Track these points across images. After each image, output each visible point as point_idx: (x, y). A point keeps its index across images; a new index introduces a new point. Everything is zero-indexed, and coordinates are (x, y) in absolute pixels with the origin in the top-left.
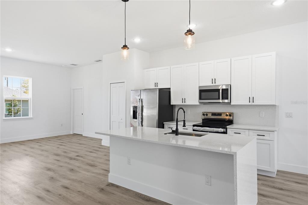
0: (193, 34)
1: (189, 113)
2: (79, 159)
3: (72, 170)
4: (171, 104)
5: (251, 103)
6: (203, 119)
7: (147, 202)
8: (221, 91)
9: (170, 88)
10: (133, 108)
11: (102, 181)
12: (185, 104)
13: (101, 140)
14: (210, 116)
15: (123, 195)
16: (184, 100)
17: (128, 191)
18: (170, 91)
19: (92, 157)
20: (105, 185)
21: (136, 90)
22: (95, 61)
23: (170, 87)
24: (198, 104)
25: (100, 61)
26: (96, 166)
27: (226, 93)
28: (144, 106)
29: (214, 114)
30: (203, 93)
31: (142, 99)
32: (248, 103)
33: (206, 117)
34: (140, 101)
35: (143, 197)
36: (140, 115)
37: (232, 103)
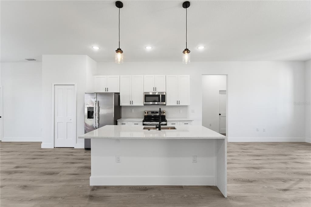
0: (189, 52)
1: (133, 112)
2: (25, 171)
3: (25, 187)
4: (120, 105)
5: (178, 105)
6: (145, 116)
7: (146, 191)
8: (161, 96)
10: (88, 109)
11: (81, 187)
12: (132, 105)
13: (41, 142)
14: (150, 114)
15: (120, 194)
16: (131, 102)
17: (120, 188)
18: (120, 95)
19: (40, 164)
20: (90, 190)
21: (92, 94)
22: (25, 59)
23: (119, 92)
24: (143, 105)
25: (34, 60)
26: (58, 173)
27: (164, 98)
28: (101, 107)
29: (153, 112)
30: (146, 97)
31: (98, 101)
33: (146, 114)
34: (96, 103)
35: (138, 188)
36: (97, 114)
37: (167, 105)
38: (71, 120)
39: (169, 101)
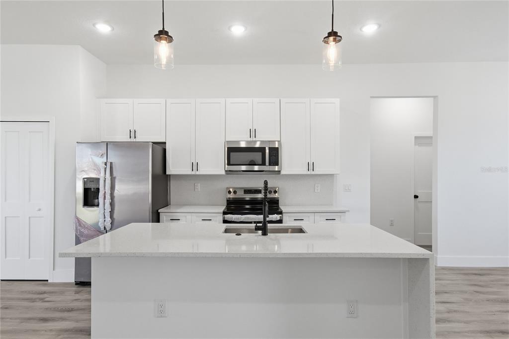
0: (340, 41)
1: (199, 190)
4: (167, 174)
5: (311, 172)
6: (228, 201)
8: (267, 151)
9: (165, 143)
10: (85, 183)
12: (198, 173)
14: (240, 195)
16: (195, 166)
18: (165, 149)
21: (95, 145)
23: (164, 141)
24: (223, 173)
27: (274, 156)
28: (117, 178)
29: (247, 191)
30: (232, 154)
31: (111, 163)
32: (306, 172)
33: (232, 196)
34: (106, 168)
36: (108, 196)
37: (283, 172)
38: (40, 210)
39: (289, 164)
